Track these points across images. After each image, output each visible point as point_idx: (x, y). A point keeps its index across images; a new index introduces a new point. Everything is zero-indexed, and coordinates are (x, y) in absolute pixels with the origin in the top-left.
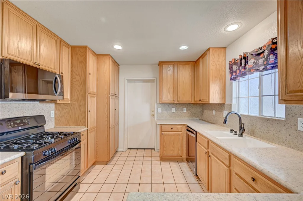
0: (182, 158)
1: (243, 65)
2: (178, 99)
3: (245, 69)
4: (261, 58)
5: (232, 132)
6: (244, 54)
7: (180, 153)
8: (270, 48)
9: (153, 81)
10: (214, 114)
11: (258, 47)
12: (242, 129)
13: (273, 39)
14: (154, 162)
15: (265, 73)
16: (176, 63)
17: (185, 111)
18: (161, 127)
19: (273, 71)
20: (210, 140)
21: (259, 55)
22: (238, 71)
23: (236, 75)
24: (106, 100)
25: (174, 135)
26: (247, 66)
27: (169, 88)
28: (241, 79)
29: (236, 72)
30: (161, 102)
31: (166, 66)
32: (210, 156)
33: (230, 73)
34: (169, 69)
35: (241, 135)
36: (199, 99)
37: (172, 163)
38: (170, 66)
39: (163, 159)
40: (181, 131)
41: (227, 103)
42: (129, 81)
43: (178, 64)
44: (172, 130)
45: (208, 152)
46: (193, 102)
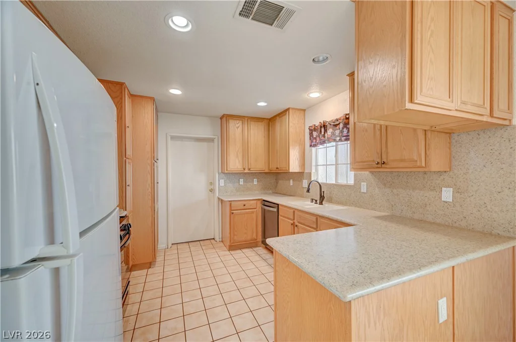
0: (257, 242)
1: (323, 133)
2: (249, 167)
3: (324, 137)
4: (337, 129)
5: (313, 202)
6: (324, 122)
7: (254, 236)
8: (344, 122)
9: (212, 140)
10: (291, 184)
11: (335, 118)
12: (322, 198)
13: (346, 114)
14: (221, 253)
15: (339, 143)
16: (247, 118)
17: (255, 183)
18: (231, 204)
19: (346, 142)
20: (295, 209)
21: (336, 126)
22: (318, 139)
23: (316, 142)
24: (149, 168)
25: (247, 213)
26: (326, 135)
27: (238, 151)
28: (321, 146)
29: (315, 138)
30: (227, 170)
31: (232, 120)
32: (296, 226)
33: (310, 139)
34: (237, 126)
35: (321, 203)
36: (275, 167)
37: (244, 250)
38: (238, 121)
39: (232, 248)
40: (255, 207)
41: (306, 171)
42: (173, 138)
43: (249, 120)
44: (245, 207)
45: (294, 223)
46: (267, 171)
